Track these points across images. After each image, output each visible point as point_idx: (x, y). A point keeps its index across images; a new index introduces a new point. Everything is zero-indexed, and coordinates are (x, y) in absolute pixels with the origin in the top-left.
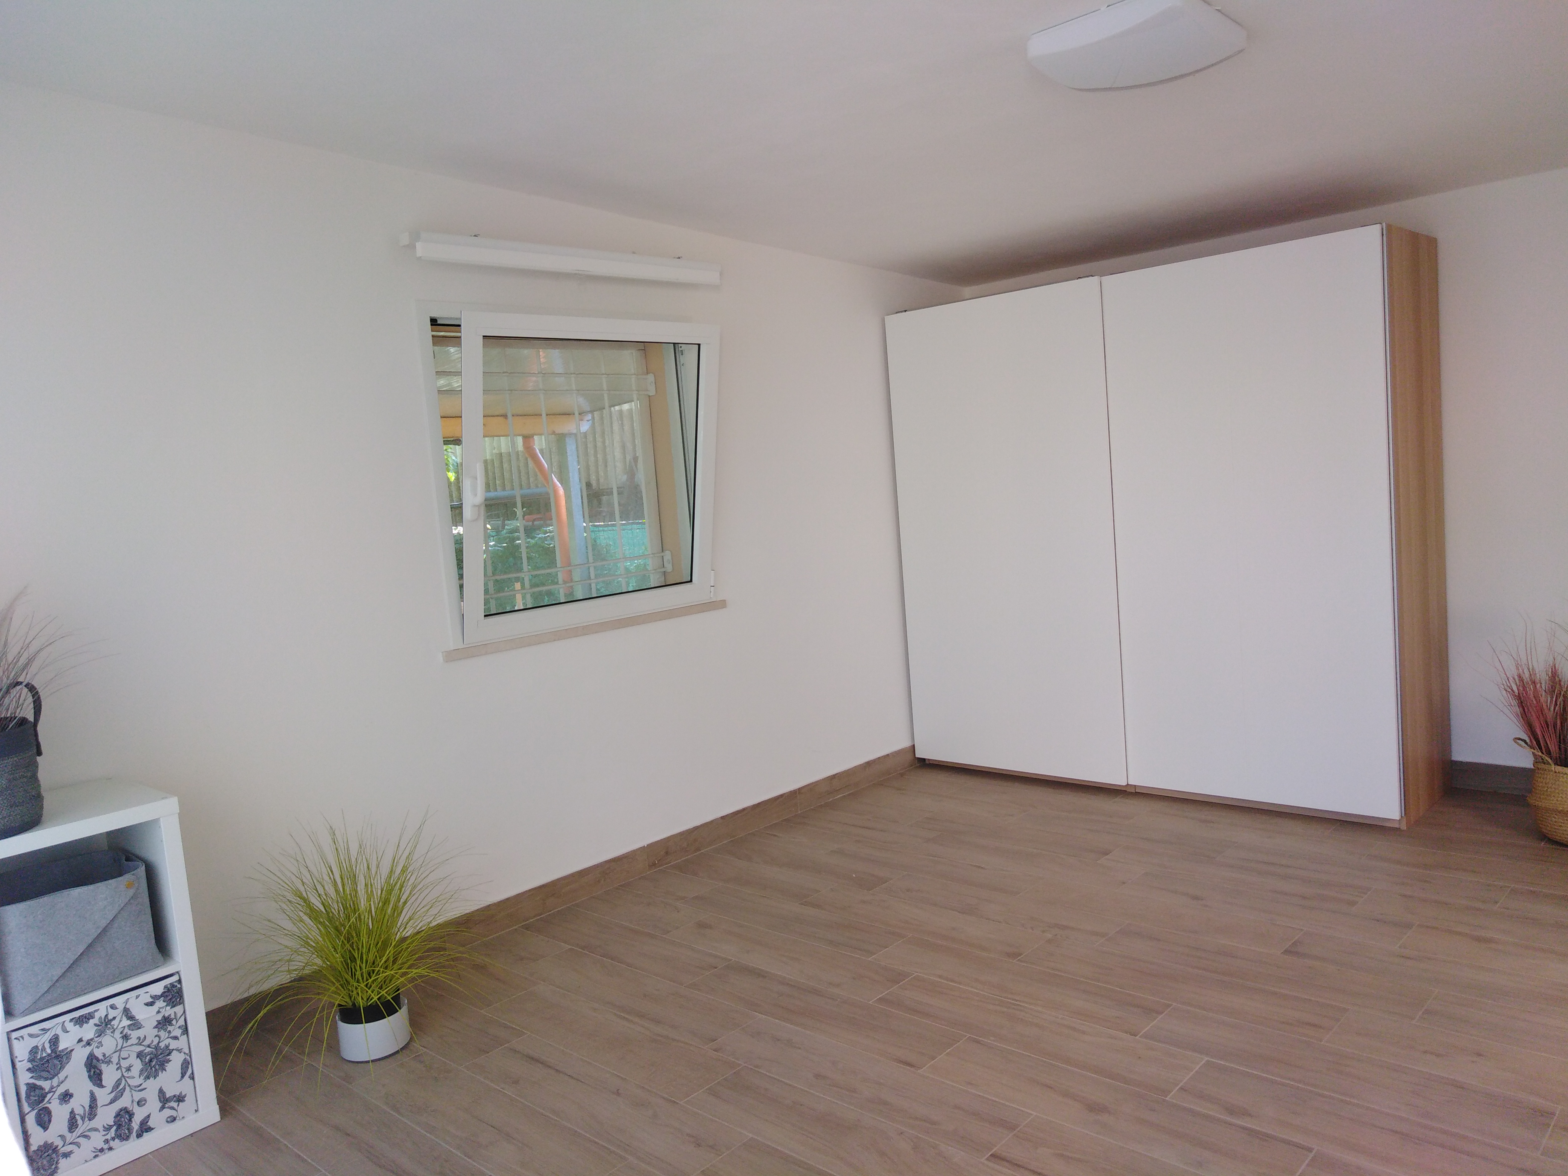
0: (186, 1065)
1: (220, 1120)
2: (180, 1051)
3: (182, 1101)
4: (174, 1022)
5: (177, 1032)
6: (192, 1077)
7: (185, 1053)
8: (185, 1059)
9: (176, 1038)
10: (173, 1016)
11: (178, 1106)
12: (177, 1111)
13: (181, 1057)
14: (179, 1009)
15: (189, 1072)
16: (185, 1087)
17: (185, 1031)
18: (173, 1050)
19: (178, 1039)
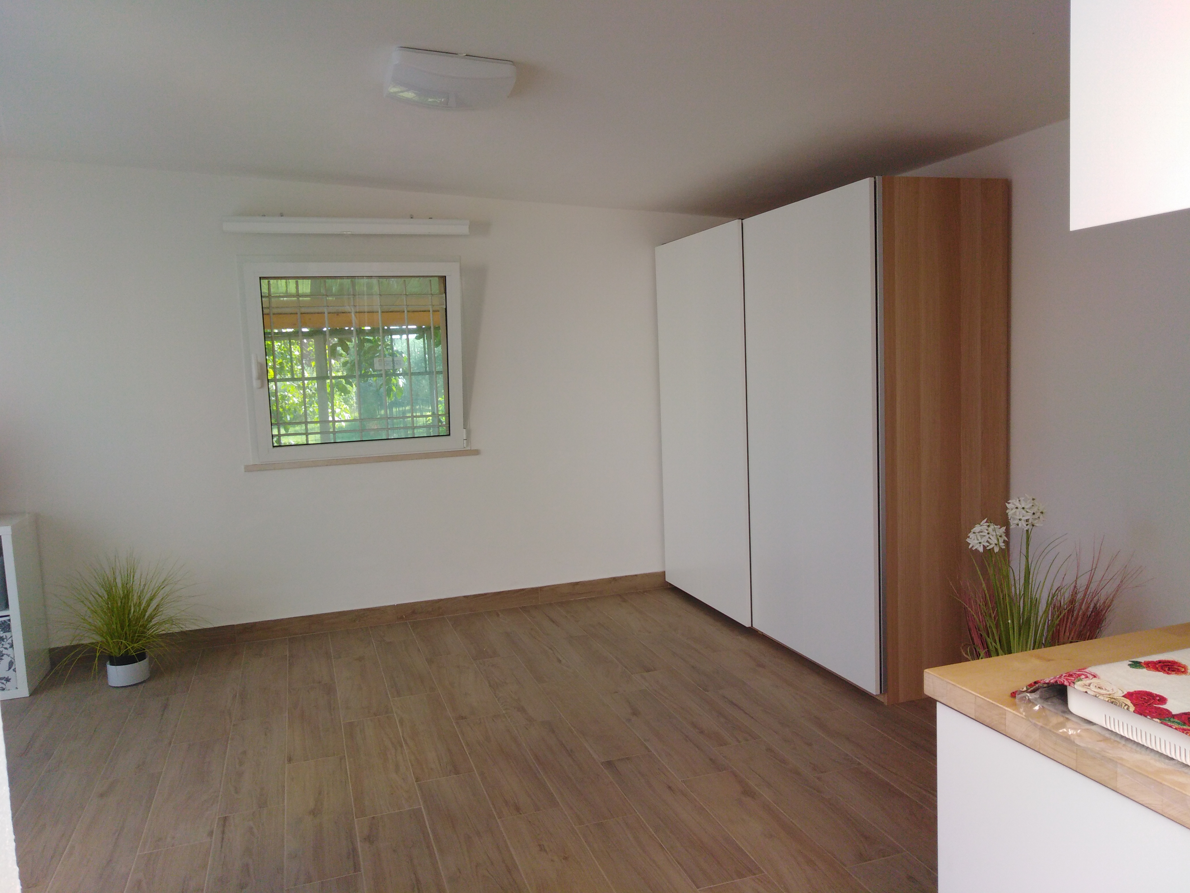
0: (11, 664)
1: (28, 696)
2: (9, 656)
3: (9, 681)
4: (5, 640)
5: (8, 646)
6: (14, 670)
7: (11, 657)
8: (11, 661)
9: (6, 648)
10: (4, 637)
11: (6, 683)
12: (5, 685)
13: (9, 659)
14: (8, 634)
15: (13, 668)
16: (10, 674)
17: (12, 646)
18: (4, 654)
19: (8, 649)
